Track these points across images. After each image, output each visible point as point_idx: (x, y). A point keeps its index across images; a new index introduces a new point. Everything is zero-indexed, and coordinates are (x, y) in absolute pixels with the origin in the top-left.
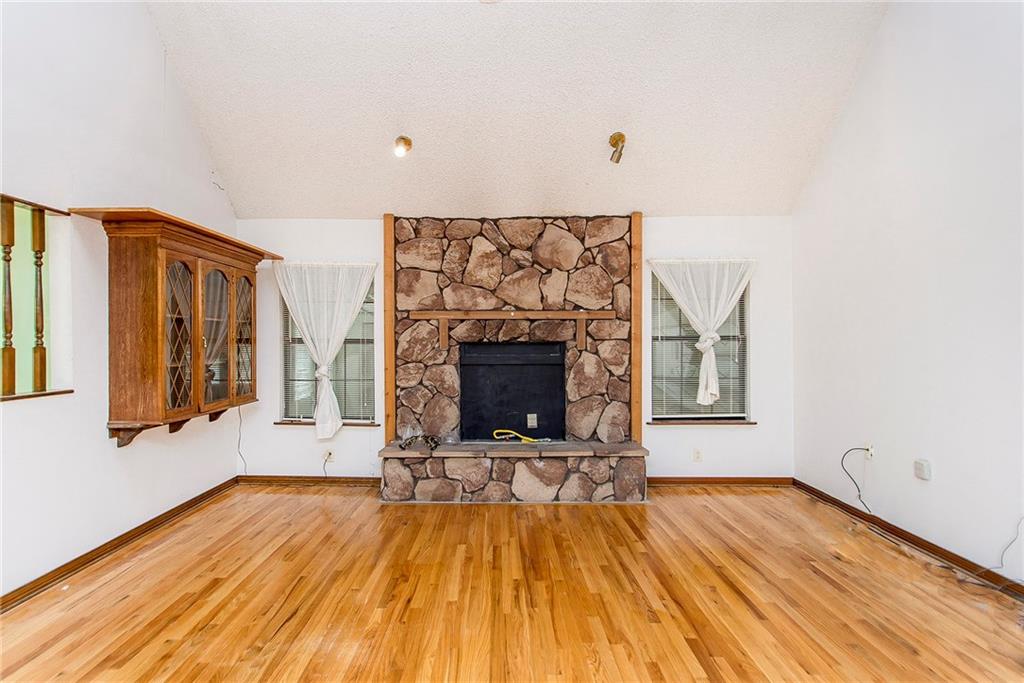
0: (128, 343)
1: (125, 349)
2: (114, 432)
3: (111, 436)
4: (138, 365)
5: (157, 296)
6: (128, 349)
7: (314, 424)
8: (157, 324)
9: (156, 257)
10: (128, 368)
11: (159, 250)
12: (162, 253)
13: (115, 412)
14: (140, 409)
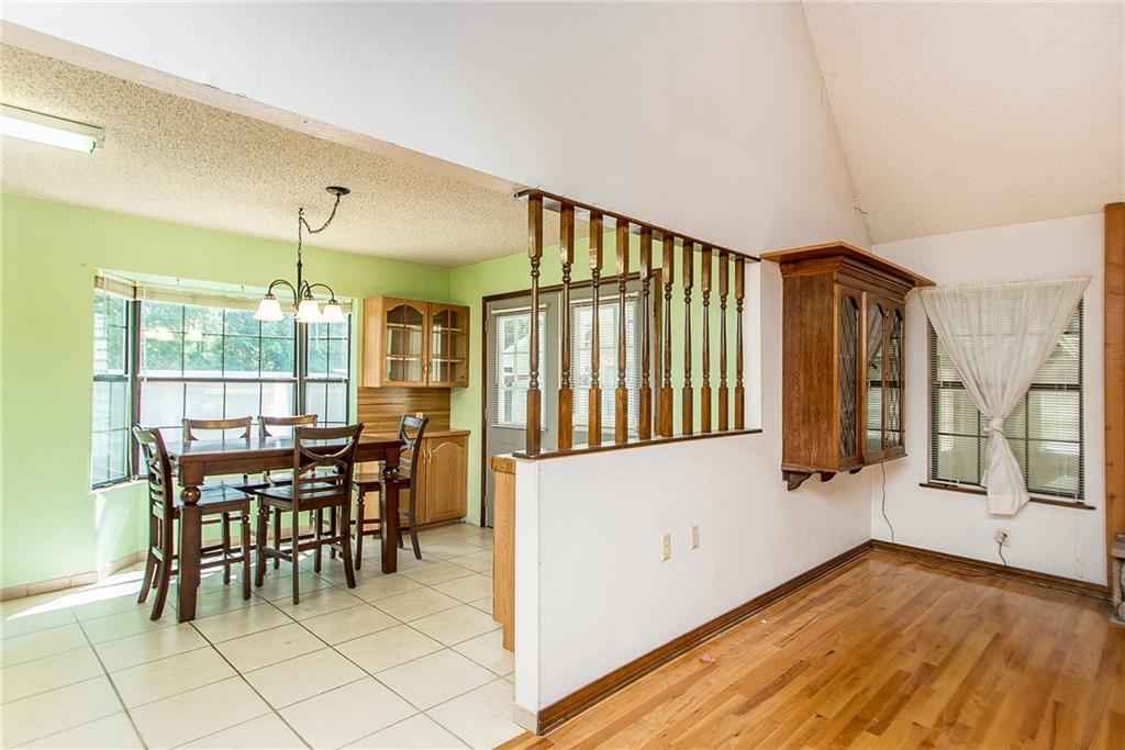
0: (802, 385)
1: (798, 391)
2: (787, 474)
3: (785, 479)
4: (813, 408)
5: (832, 334)
6: (802, 391)
7: (985, 493)
8: (832, 363)
9: (833, 295)
10: (801, 409)
11: (836, 286)
12: (837, 289)
13: (788, 454)
14: (814, 455)
